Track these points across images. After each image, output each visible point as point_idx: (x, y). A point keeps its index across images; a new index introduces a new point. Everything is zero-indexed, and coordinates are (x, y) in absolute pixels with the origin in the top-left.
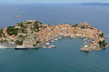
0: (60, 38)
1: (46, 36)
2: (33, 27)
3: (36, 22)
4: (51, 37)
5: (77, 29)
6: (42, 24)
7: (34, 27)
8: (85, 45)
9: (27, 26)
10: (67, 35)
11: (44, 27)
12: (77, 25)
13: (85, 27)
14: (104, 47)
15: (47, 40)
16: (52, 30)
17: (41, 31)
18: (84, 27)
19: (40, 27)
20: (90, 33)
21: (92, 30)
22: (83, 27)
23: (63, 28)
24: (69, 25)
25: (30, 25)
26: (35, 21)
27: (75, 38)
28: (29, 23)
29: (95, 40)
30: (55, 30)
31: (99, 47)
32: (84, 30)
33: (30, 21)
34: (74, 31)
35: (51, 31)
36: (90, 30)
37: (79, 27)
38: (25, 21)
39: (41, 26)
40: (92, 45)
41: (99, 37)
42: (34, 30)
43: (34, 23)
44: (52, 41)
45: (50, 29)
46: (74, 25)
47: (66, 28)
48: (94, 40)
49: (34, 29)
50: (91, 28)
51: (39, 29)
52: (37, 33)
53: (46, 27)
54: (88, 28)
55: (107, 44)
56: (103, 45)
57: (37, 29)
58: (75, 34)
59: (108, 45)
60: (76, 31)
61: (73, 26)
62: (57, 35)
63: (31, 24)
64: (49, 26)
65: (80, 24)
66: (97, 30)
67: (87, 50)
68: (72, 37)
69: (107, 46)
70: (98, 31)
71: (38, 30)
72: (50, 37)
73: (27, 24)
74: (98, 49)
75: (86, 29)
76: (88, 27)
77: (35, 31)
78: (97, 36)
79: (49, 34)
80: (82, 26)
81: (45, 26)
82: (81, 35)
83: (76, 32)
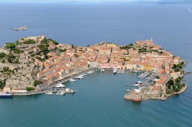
0: (91, 72)
1: (59, 70)
2: (35, 50)
3: (45, 41)
4: (71, 71)
5: (130, 55)
6: (57, 44)
7: (39, 50)
8: (137, 88)
9: (24, 48)
10: (107, 66)
11: (61, 51)
12: (131, 45)
13: (148, 49)
14: (175, 93)
15: (61, 78)
16: (76, 56)
17: (51, 59)
18: (146, 49)
19: (52, 50)
20: (155, 62)
21: (160, 56)
22: (143, 50)
23: (101, 52)
24: (114, 46)
25: (30, 46)
26: (43, 38)
27: (123, 72)
28: (30, 42)
29: (162, 76)
30: (84, 57)
31: (164, 92)
32: (144, 56)
33: (32, 38)
34: (124, 59)
35: (74, 59)
36: (157, 56)
37: (134, 49)
38: (23, 39)
39: (56, 49)
40: (151, 88)
41: (172, 69)
42: (37, 58)
43: (42, 42)
44: (71, 80)
45: (72, 54)
46: (125, 46)
47: (108, 52)
48: (158, 77)
49: (38, 54)
50: (160, 51)
51: (49, 54)
52: (41, 64)
53: (65, 50)
54: (154, 52)
55: (184, 85)
56: (174, 87)
57: (44, 54)
58: (124, 64)
59: (185, 88)
60: (127, 58)
61: (124, 48)
62: (85, 68)
63: (33, 45)
64: (73, 47)
65: (137, 42)
66: (171, 55)
67: (137, 98)
68: (115, 72)
69: (182, 90)
70: (174, 57)
71: (47, 58)
72: (67, 71)
73: (25, 45)
74: (163, 96)
75: (148, 55)
76: (154, 49)
77: (40, 59)
78: (167, 67)
79: (68, 65)
80: (142, 47)
81: (63, 49)
82: (135, 66)
83: (127, 60)
